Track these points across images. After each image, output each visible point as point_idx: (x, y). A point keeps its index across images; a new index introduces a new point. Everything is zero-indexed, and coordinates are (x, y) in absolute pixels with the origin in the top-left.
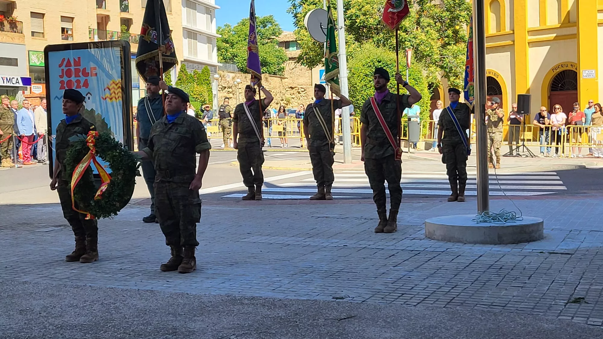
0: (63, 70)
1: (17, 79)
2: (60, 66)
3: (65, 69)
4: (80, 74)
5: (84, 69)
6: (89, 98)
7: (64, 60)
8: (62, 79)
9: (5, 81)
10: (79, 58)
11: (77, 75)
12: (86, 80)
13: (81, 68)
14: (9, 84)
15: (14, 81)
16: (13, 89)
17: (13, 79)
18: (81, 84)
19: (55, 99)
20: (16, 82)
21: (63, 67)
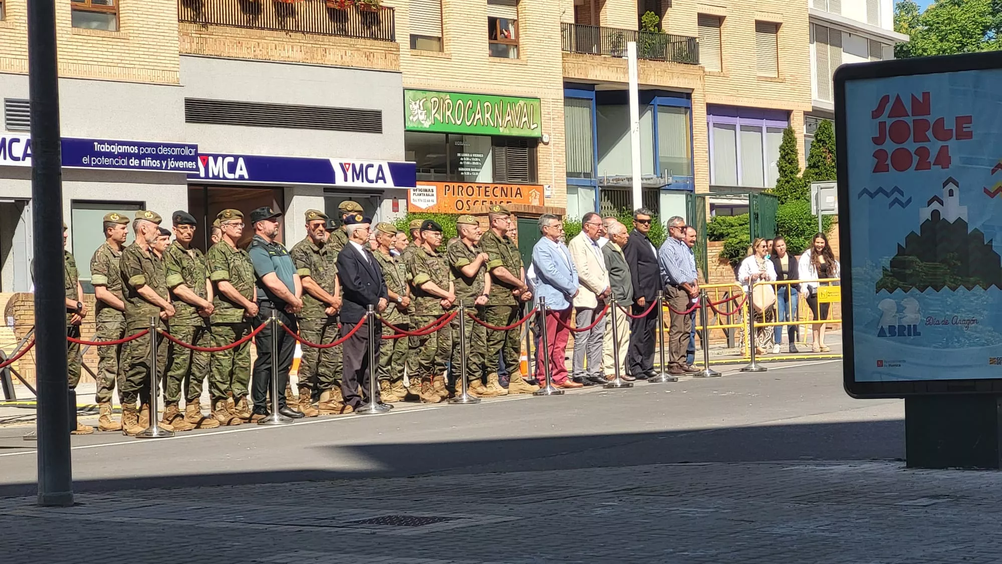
0: (882, 125)
1: (380, 168)
2: (876, 114)
3: (889, 122)
4: (929, 134)
5: (940, 122)
6: (951, 193)
7: (886, 99)
8: (879, 147)
9: (350, 173)
10: (926, 95)
11: (920, 137)
12: (944, 149)
13: (932, 119)
14: (358, 184)
15: (372, 174)
16: (368, 196)
17: (370, 169)
18: (931, 160)
19: (860, 195)
20: (378, 178)
21: (884, 118)
